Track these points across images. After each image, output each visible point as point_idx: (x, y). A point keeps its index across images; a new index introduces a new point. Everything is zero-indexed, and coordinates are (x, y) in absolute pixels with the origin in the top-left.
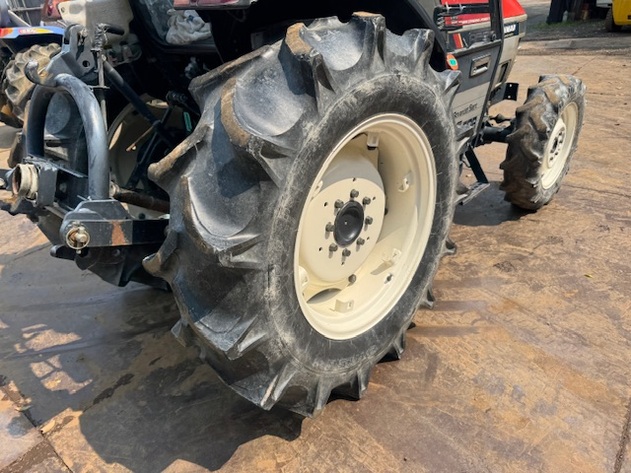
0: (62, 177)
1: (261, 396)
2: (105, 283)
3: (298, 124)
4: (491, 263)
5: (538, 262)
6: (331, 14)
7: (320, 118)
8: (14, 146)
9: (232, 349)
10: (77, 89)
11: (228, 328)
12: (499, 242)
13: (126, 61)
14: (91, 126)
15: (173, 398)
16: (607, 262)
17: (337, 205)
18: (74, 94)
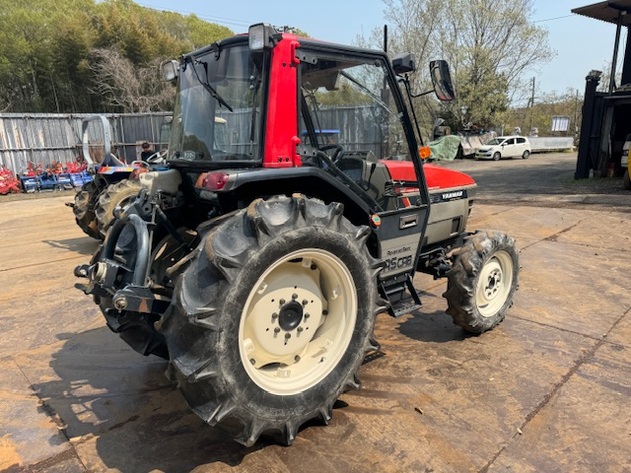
0: (120, 271)
1: (209, 416)
2: (135, 352)
3: (246, 251)
4: (425, 368)
5: (463, 371)
6: (281, 193)
7: (260, 248)
8: (95, 253)
9: (191, 375)
10: (139, 223)
11: (192, 364)
12: (438, 354)
13: (174, 206)
14: (141, 244)
15: (162, 433)
16: (517, 376)
17: (281, 302)
18: (136, 226)
